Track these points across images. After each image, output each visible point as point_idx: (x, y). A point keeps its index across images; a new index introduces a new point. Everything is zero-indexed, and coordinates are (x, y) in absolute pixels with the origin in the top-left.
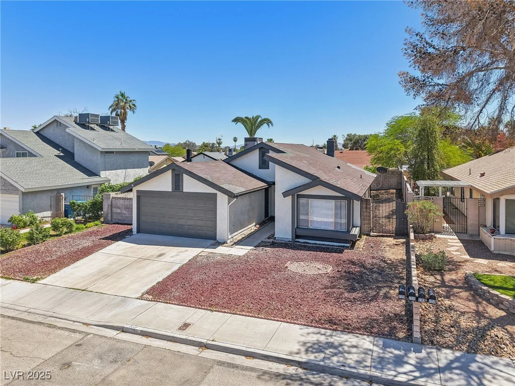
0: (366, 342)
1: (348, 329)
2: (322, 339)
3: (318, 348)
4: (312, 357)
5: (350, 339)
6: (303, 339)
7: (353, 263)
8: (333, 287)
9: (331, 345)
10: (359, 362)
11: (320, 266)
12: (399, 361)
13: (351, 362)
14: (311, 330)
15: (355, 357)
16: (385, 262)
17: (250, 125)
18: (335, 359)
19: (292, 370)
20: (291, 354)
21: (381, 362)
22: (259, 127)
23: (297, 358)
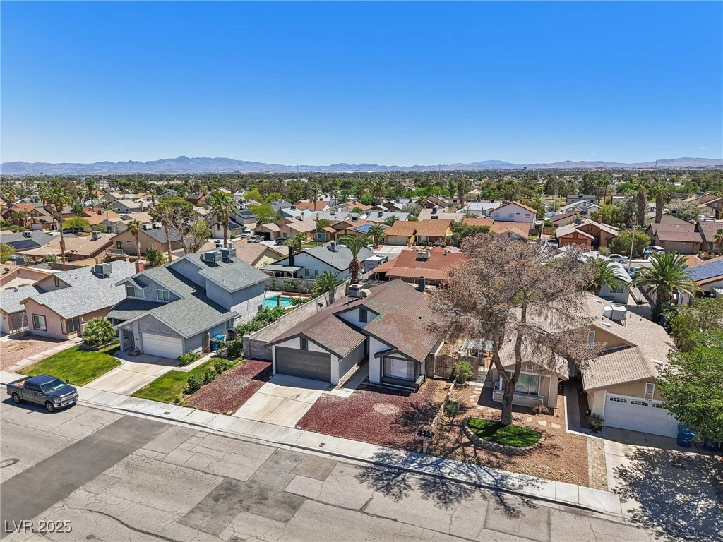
0: (403, 454)
1: (397, 447)
2: (384, 451)
3: (381, 455)
4: (378, 459)
5: (396, 452)
6: (376, 452)
7: (412, 405)
8: (396, 423)
9: (387, 455)
10: (396, 462)
11: (392, 408)
12: (413, 462)
13: (393, 462)
14: (380, 447)
15: (395, 460)
16: (430, 405)
18: (387, 461)
19: (369, 465)
20: (369, 458)
21: (405, 462)
23: (371, 460)
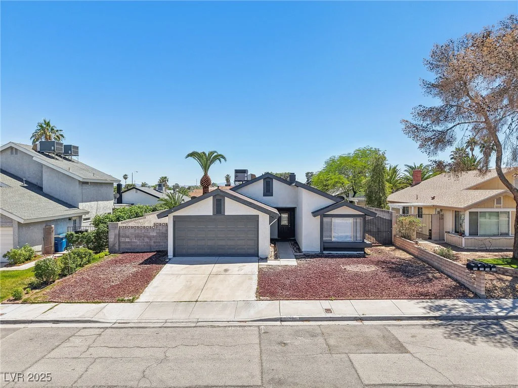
0: (457, 302)
1: (437, 297)
3: (435, 309)
4: (439, 313)
6: (419, 306)
10: (468, 311)
11: (366, 266)
13: (464, 312)
15: (463, 309)
17: (205, 160)
19: (435, 322)
20: (424, 313)
21: (480, 309)
22: (212, 162)
23: (431, 315)
